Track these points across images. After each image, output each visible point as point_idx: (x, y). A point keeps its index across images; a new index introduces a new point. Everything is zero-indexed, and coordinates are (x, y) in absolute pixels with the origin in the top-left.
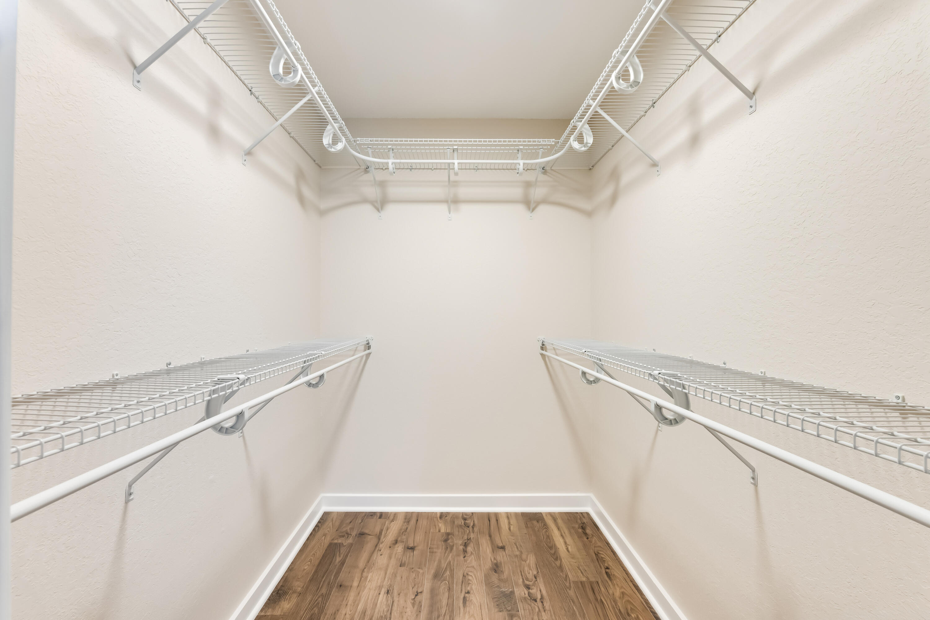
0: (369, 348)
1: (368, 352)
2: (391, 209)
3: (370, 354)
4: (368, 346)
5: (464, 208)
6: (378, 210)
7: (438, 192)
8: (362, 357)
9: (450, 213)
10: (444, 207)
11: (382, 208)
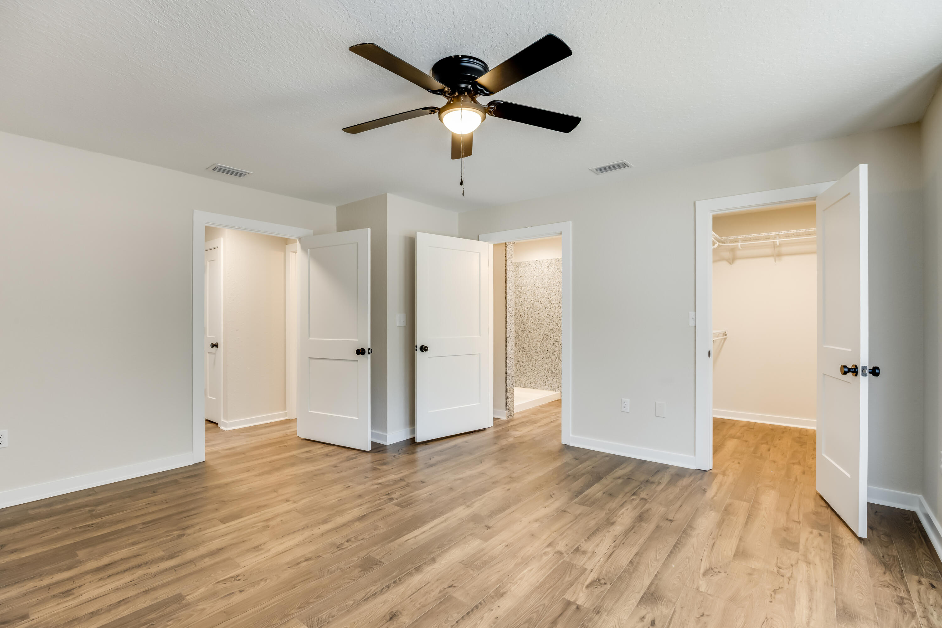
0: (726, 335)
1: (725, 337)
2: (738, 262)
3: (726, 338)
4: (725, 334)
5: (785, 258)
6: (730, 264)
7: (769, 251)
8: (722, 339)
9: (775, 262)
10: (772, 259)
11: (733, 262)
